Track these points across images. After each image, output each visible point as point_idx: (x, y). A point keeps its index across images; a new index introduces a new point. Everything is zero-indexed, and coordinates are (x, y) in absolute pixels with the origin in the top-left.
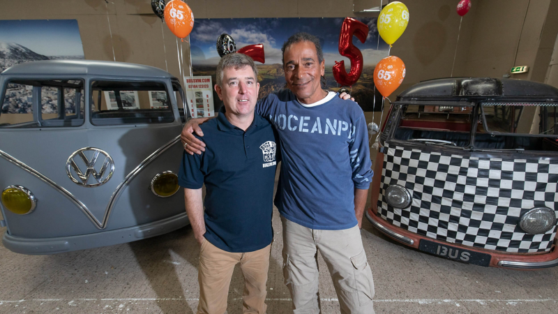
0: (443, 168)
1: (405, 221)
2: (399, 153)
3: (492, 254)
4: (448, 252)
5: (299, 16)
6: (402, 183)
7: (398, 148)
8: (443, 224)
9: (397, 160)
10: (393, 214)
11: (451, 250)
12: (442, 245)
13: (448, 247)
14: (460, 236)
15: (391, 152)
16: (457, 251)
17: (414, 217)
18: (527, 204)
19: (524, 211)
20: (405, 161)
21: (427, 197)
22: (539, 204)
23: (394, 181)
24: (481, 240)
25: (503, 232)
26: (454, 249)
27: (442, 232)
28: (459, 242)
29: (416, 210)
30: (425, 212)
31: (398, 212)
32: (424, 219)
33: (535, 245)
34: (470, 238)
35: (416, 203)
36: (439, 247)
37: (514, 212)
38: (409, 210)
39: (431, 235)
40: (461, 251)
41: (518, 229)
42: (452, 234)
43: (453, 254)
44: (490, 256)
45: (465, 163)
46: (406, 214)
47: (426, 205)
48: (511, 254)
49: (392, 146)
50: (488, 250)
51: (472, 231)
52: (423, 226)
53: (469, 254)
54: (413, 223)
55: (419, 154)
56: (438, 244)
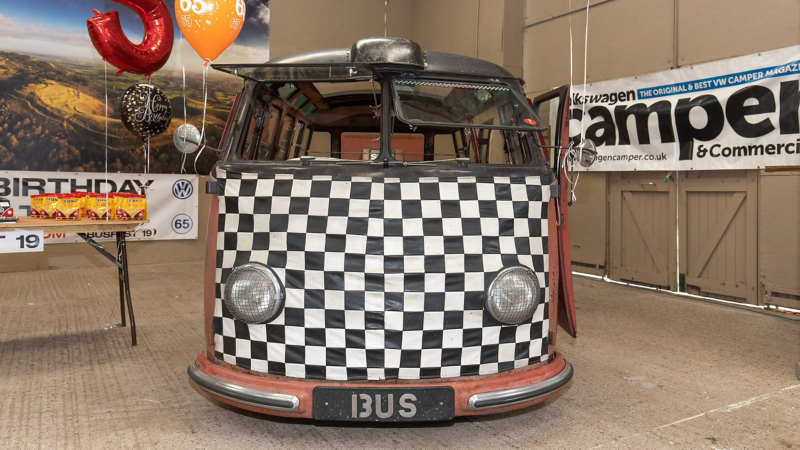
0: (339, 207)
1: (276, 352)
2: (248, 188)
3: (454, 385)
4: (373, 405)
6: (261, 256)
7: (246, 176)
8: (355, 339)
9: (246, 205)
10: (249, 343)
11: (378, 397)
12: (359, 391)
13: (372, 392)
14: (392, 359)
15: (232, 188)
16: (391, 397)
17: (295, 336)
18: (491, 263)
19: (490, 277)
20: (263, 204)
21: (314, 280)
22: (510, 261)
23: (243, 257)
24: (431, 358)
25: (466, 332)
26: (384, 393)
27: (356, 359)
28: (391, 373)
29: (295, 316)
30: (315, 319)
31: (258, 333)
32: (316, 336)
33: (522, 349)
34: (411, 358)
35: (295, 298)
36: (354, 397)
37: (474, 282)
38: (280, 320)
39: (336, 374)
40: (398, 393)
41: (489, 320)
42: (375, 358)
43: (385, 409)
44: (451, 391)
45: (377, 192)
46: (276, 334)
47: (315, 299)
48: (487, 377)
49: (233, 174)
50: (448, 380)
51: (413, 340)
52: (316, 356)
53: (413, 398)
54: (295, 354)
55: (290, 182)
56: (351, 391)
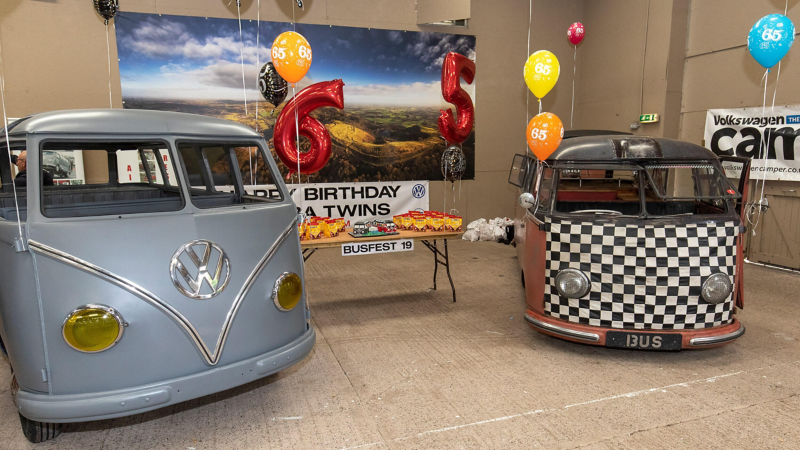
0: (620, 241)
1: (584, 313)
2: (566, 229)
3: (682, 333)
4: (638, 341)
5: (331, 23)
6: (576, 265)
7: (563, 222)
8: (629, 308)
9: (565, 238)
10: (567, 308)
11: (641, 337)
12: (631, 334)
13: (638, 335)
14: (649, 319)
15: (556, 228)
16: (648, 337)
17: (595, 305)
18: (705, 271)
19: (704, 279)
20: (575, 238)
21: (607, 278)
22: (715, 270)
23: (564, 265)
24: (669, 319)
25: (689, 307)
26: (645, 335)
27: (629, 318)
28: (648, 326)
29: (596, 296)
30: (607, 298)
31: (574, 303)
32: (607, 306)
33: (718, 316)
34: (658, 319)
35: (596, 287)
36: (629, 336)
37: (695, 282)
38: (587, 298)
39: (617, 325)
40: (652, 336)
41: (702, 301)
42: (639, 318)
43: (644, 343)
44: (680, 336)
45: (641, 233)
46: (584, 304)
47: (607, 288)
48: (699, 330)
49: (556, 221)
50: (677, 330)
51: (660, 310)
52: (606, 316)
53: (660, 338)
54: (595, 314)
55: (591, 227)
56: (626, 334)
